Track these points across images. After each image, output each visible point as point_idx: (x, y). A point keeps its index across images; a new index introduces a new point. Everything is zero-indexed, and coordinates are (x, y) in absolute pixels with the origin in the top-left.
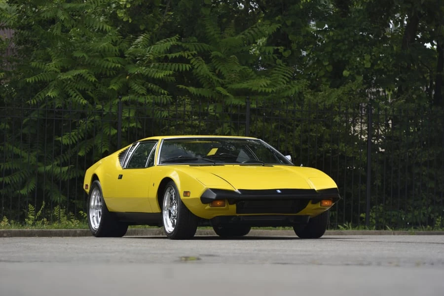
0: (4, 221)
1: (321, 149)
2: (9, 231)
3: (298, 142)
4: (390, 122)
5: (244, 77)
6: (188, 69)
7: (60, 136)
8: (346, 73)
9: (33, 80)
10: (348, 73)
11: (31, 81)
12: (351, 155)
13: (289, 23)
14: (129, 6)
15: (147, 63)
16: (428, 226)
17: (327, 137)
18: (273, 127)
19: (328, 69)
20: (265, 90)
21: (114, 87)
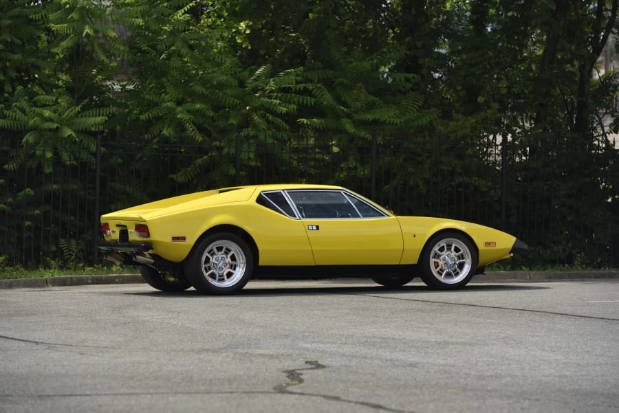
0: (116, 265)
1: (453, 183)
2: (121, 277)
3: (428, 176)
4: (528, 149)
5: (371, 106)
6: (313, 104)
7: (174, 173)
8: (480, 99)
9: (147, 117)
10: (484, 99)
11: (144, 119)
12: (485, 190)
13: (419, 44)
14: (248, 32)
15: (269, 93)
16: (567, 265)
17: (459, 170)
18: (401, 160)
19: (461, 94)
20: (393, 122)
21: (233, 121)
